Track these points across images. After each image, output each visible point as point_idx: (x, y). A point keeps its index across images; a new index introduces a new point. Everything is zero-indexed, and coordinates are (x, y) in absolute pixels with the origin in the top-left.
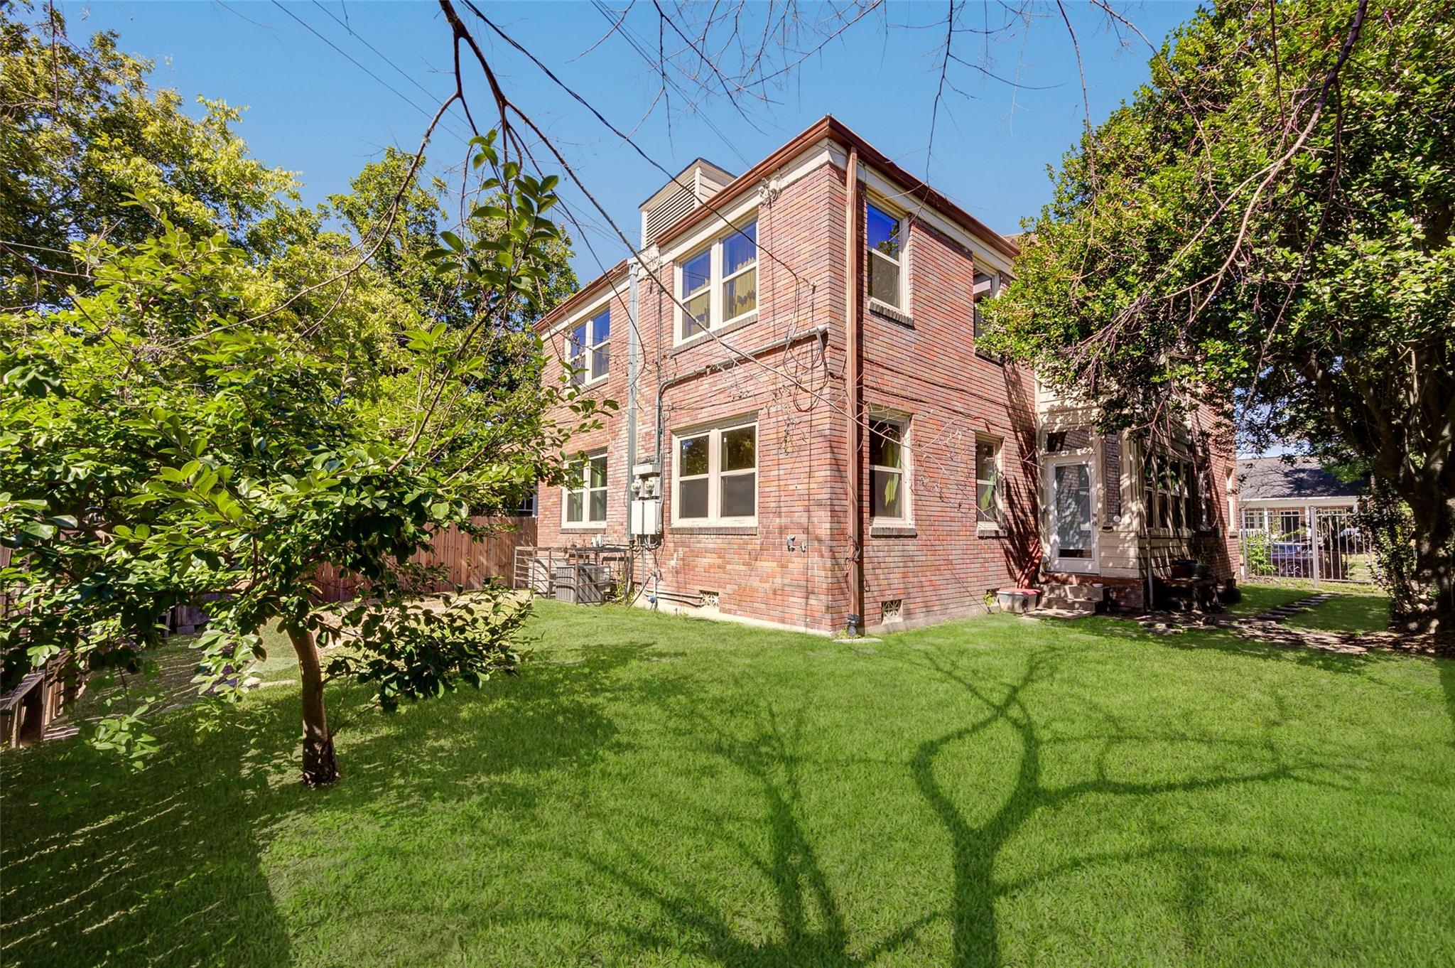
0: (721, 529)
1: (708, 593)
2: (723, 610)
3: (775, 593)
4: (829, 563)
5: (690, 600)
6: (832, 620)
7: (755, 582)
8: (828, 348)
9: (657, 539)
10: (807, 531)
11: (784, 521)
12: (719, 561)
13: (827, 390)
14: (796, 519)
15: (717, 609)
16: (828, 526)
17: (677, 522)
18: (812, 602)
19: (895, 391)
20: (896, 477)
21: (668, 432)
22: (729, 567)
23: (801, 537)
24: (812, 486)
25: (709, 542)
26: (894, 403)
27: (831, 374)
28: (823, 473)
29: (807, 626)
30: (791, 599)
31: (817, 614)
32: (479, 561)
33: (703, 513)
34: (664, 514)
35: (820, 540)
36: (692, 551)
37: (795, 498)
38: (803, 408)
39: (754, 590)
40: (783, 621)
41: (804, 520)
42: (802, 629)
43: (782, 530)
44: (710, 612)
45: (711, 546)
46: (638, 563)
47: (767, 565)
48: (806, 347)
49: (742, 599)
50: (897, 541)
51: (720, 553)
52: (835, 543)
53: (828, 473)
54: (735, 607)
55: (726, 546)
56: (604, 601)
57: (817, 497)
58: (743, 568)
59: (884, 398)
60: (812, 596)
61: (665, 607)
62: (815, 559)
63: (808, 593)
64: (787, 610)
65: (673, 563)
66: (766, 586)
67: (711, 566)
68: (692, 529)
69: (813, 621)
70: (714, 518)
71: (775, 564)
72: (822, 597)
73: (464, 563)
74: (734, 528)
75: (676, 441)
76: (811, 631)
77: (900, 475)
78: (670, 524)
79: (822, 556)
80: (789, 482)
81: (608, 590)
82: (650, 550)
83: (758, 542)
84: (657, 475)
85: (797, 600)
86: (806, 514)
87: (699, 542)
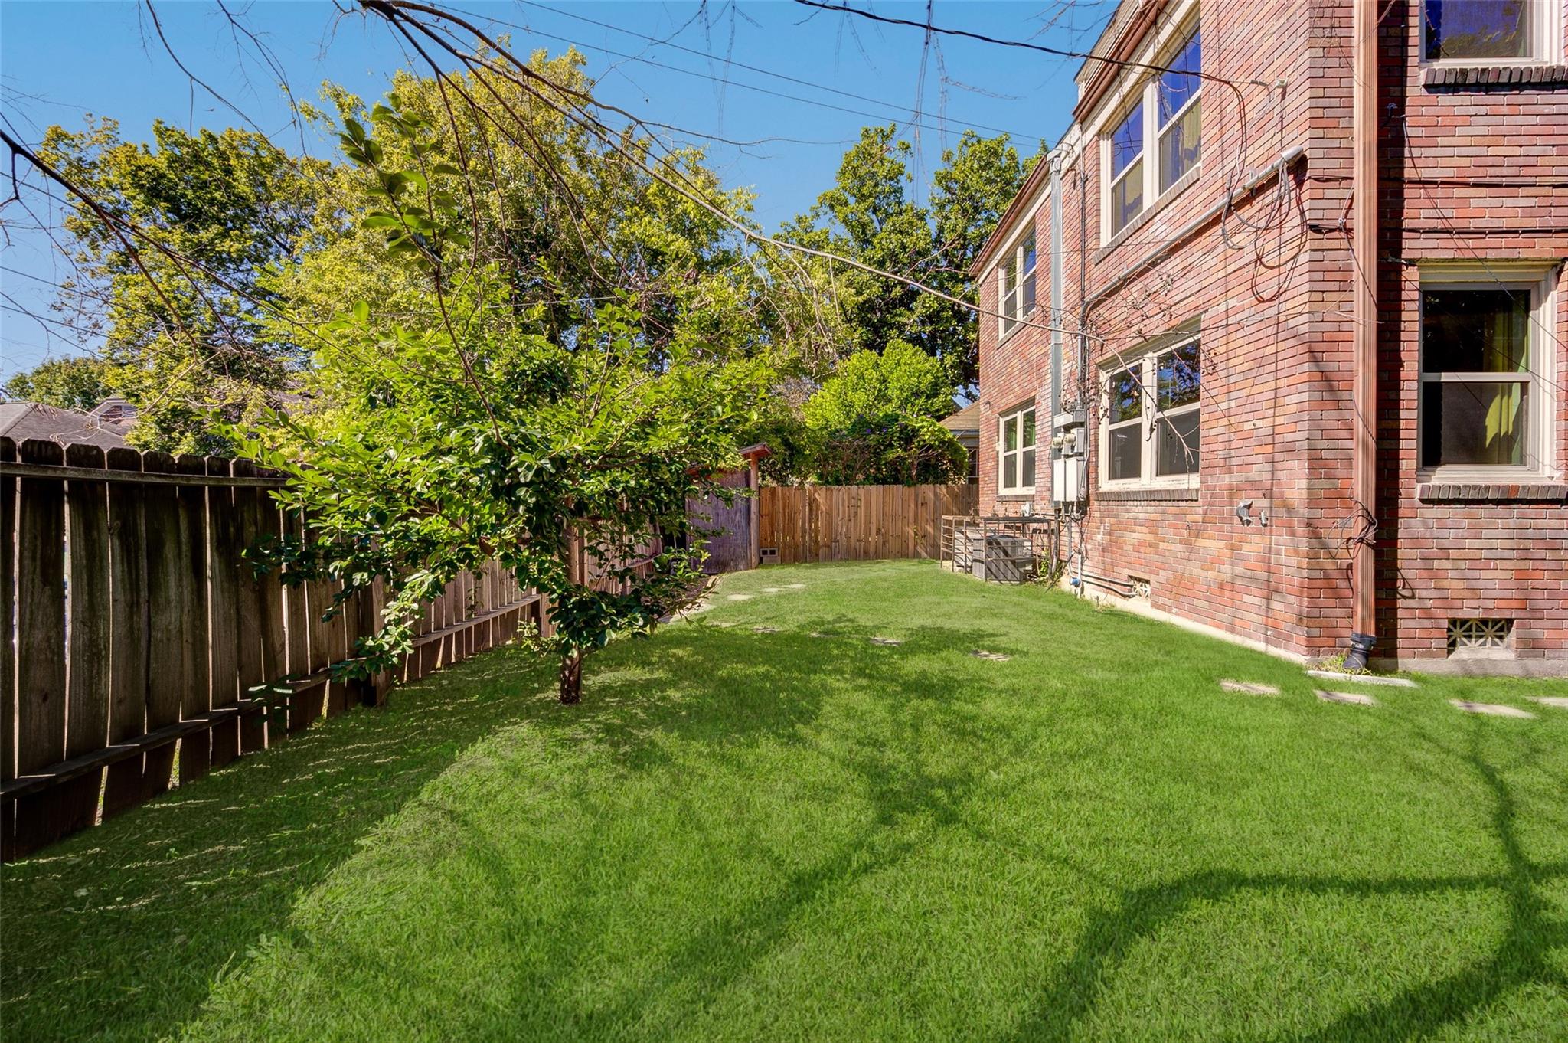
0: (1152, 492)
1: (1140, 580)
2: (1155, 605)
3: (1221, 587)
4: (1304, 545)
5: (1117, 588)
6: (1309, 637)
7: (1195, 570)
8: (1307, 185)
9: (1083, 505)
10: (1269, 494)
11: (1236, 478)
12: (1150, 537)
13: (1304, 257)
14: (1253, 476)
15: (1149, 604)
16: (1304, 483)
17: (1106, 485)
18: (1277, 605)
19: (1505, 224)
20: (1516, 390)
21: (1093, 368)
22: (1162, 546)
23: (1261, 503)
24: (1279, 420)
25: (1140, 511)
26: (1495, 249)
27: (1316, 229)
28: (1296, 398)
29: (1267, 641)
30: (1246, 598)
31: (1283, 625)
32: (925, 531)
33: (1136, 473)
34: (1089, 474)
35: (1289, 509)
36: (1120, 523)
37: (1252, 442)
38: (1266, 296)
39: (1194, 580)
40: (1232, 630)
41: (1266, 477)
42: (1259, 646)
43: (1233, 492)
44: (1139, 606)
45: (1141, 516)
46: (1065, 537)
47: (1212, 545)
48: (1272, 194)
49: (1178, 591)
50: (1500, 511)
51: (1152, 526)
52: (1318, 513)
53: (1306, 396)
54: (1169, 602)
55: (1159, 516)
56: (1023, 579)
57: (1288, 437)
58: (1180, 547)
59: (1461, 243)
60: (1275, 596)
61: (1091, 592)
62: (1281, 539)
63: (1271, 592)
64: (1238, 613)
65: (1099, 538)
66: (1211, 575)
67: (1141, 544)
68: (1118, 494)
69: (1278, 637)
70: (1148, 479)
71: (1222, 544)
72: (1292, 599)
73: (911, 533)
74: (1168, 491)
75: (1104, 376)
76: (1274, 651)
77: (1524, 385)
78: (1097, 487)
79: (1293, 533)
80: (1244, 417)
81: (1029, 568)
82: (1076, 521)
83: (1200, 510)
84: (1082, 425)
85: (1253, 599)
86: (1268, 467)
87: (1128, 511)
